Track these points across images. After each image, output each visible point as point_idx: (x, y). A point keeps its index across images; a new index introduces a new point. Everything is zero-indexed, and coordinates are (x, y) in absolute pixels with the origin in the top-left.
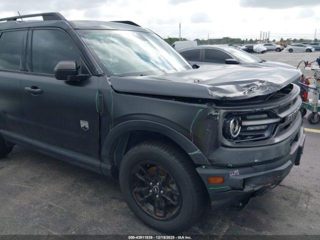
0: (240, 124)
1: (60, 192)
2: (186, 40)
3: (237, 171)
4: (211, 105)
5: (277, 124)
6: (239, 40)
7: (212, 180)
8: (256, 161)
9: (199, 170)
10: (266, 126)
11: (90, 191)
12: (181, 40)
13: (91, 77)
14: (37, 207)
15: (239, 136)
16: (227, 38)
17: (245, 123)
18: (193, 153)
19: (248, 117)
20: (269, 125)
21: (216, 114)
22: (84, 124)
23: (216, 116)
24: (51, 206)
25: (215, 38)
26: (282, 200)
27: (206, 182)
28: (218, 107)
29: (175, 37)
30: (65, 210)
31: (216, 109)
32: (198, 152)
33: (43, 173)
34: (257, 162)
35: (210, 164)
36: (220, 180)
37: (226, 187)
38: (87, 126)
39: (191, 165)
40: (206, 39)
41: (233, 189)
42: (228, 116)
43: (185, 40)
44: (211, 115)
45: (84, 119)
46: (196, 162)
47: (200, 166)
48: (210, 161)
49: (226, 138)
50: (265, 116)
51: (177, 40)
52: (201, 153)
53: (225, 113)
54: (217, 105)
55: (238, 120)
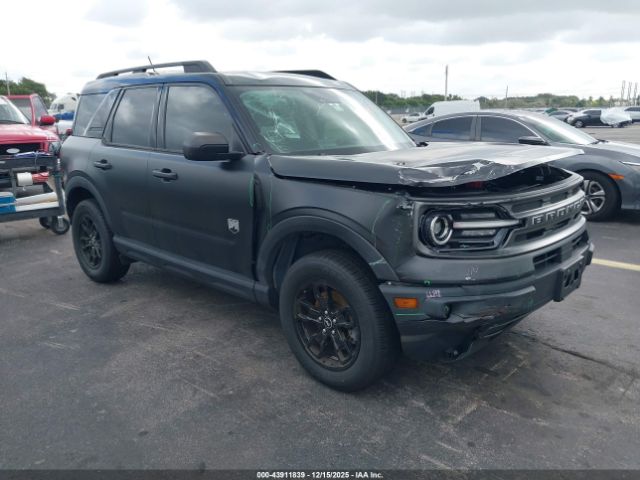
0: (451, 226)
1: (212, 339)
2: (460, 99)
3: (437, 292)
4: (403, 194)
5: (510, 228)
6: (573, 98)
7: (400, 302)
8: (467, 279)
9: (383, 288)
10: (494, 231)
11: (259, 341)
12: (449, 99)
13: (244, 155)
14: (177, 356)
15: (448, 243)
16: (546, 97)
17: (459, 225)
18: (374, 264)
19: (464, 216)
20: (498, 229)
21: (409, 207)
22: (233, 224)
23: (409, 210)
24: (198, 356)
25: (520, 96)
26: (582, 379)
27: (391, 304)
28: (413, 198)
29: (436, 93)
30: (219, 363)
31: (409, 200)
32: (381, 261)
33: (186, 312)
34: (470, 281)
35: (398, 279)
36: (412, 303)
37: (421, 314)
38: (237, 228)
39: (372, 280)
40: (501, 98)
41: (432, 317)
42: (429, 212)
43: (456, 98)
44: (401, 208)
45: (234, 218)
46: (379, 276)
47: (384, 281)
48: (399, 275)
49: (424, 244)
50: (492, 215)
51: (440, 98)
52: (385, 262)
53: (422, 207)
54: (413, 195)
55: (448, 218)
